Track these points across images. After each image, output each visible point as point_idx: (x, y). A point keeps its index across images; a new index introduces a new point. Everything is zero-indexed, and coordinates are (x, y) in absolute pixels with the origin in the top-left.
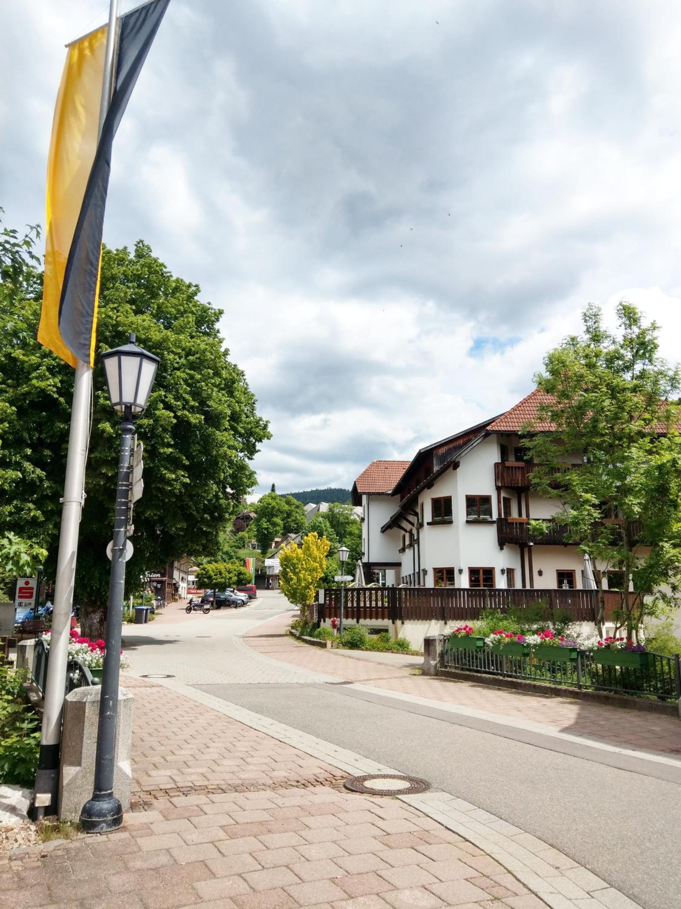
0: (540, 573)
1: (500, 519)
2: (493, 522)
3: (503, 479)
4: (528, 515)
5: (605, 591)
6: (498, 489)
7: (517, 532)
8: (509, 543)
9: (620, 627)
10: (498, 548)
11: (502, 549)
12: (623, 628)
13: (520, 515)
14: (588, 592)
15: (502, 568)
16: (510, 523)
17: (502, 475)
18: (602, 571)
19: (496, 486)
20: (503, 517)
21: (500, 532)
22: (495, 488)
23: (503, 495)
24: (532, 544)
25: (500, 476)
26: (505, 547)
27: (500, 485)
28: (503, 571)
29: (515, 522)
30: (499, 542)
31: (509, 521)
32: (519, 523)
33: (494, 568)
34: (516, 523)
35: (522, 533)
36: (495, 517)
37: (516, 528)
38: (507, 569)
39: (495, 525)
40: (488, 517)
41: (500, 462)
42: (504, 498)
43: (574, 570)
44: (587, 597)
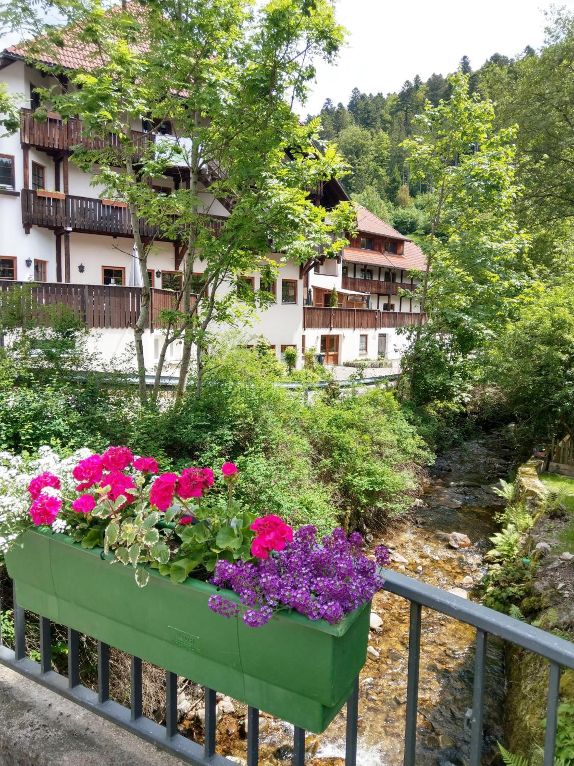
0: (81, 269)
1: (26, 191)
2: (17, 194)
3: (31, 134)
4: (66, 190)
5: (157, 291)
6: (25, 147)
7: (49, 211)
8: (40, 226)
9: (173, 339)
10: (23, 230)
11: (27, 232)
12: (177, 341)
13: (57, 189)
14: (136, 291)
15: (27, 259)
16: (40, 197)
17: (31, 128)
18: (156, 271)
19: (21, 142)
20: (31, 187)
21: (26, 207)
22: (20, 146)
23: (32, 157)
24: (69, 229)
25: (27, 128)
26: (31, 230)
27: (27, 142)
28: (28, 263)
29: (47, 196)
30: (23, 222)
31: (39, 195)
32: (54, 199)
33: (15, 258)
34: (49, 199)
35: (57, 213)
36: (19, 186)
37: (49, 206)
38: (36, 261)
39: (19, 198)
40: (9, 187)
41: (29, 107)
42: (34, 164)
43: (124, 268)
44: (133, 297)
